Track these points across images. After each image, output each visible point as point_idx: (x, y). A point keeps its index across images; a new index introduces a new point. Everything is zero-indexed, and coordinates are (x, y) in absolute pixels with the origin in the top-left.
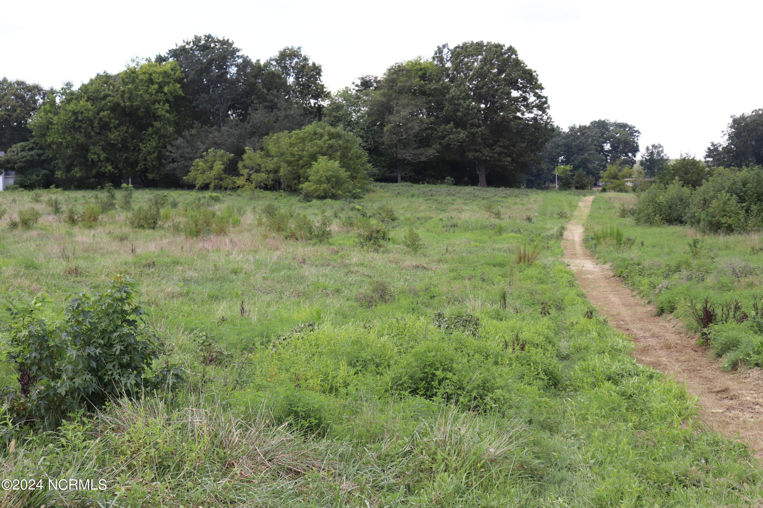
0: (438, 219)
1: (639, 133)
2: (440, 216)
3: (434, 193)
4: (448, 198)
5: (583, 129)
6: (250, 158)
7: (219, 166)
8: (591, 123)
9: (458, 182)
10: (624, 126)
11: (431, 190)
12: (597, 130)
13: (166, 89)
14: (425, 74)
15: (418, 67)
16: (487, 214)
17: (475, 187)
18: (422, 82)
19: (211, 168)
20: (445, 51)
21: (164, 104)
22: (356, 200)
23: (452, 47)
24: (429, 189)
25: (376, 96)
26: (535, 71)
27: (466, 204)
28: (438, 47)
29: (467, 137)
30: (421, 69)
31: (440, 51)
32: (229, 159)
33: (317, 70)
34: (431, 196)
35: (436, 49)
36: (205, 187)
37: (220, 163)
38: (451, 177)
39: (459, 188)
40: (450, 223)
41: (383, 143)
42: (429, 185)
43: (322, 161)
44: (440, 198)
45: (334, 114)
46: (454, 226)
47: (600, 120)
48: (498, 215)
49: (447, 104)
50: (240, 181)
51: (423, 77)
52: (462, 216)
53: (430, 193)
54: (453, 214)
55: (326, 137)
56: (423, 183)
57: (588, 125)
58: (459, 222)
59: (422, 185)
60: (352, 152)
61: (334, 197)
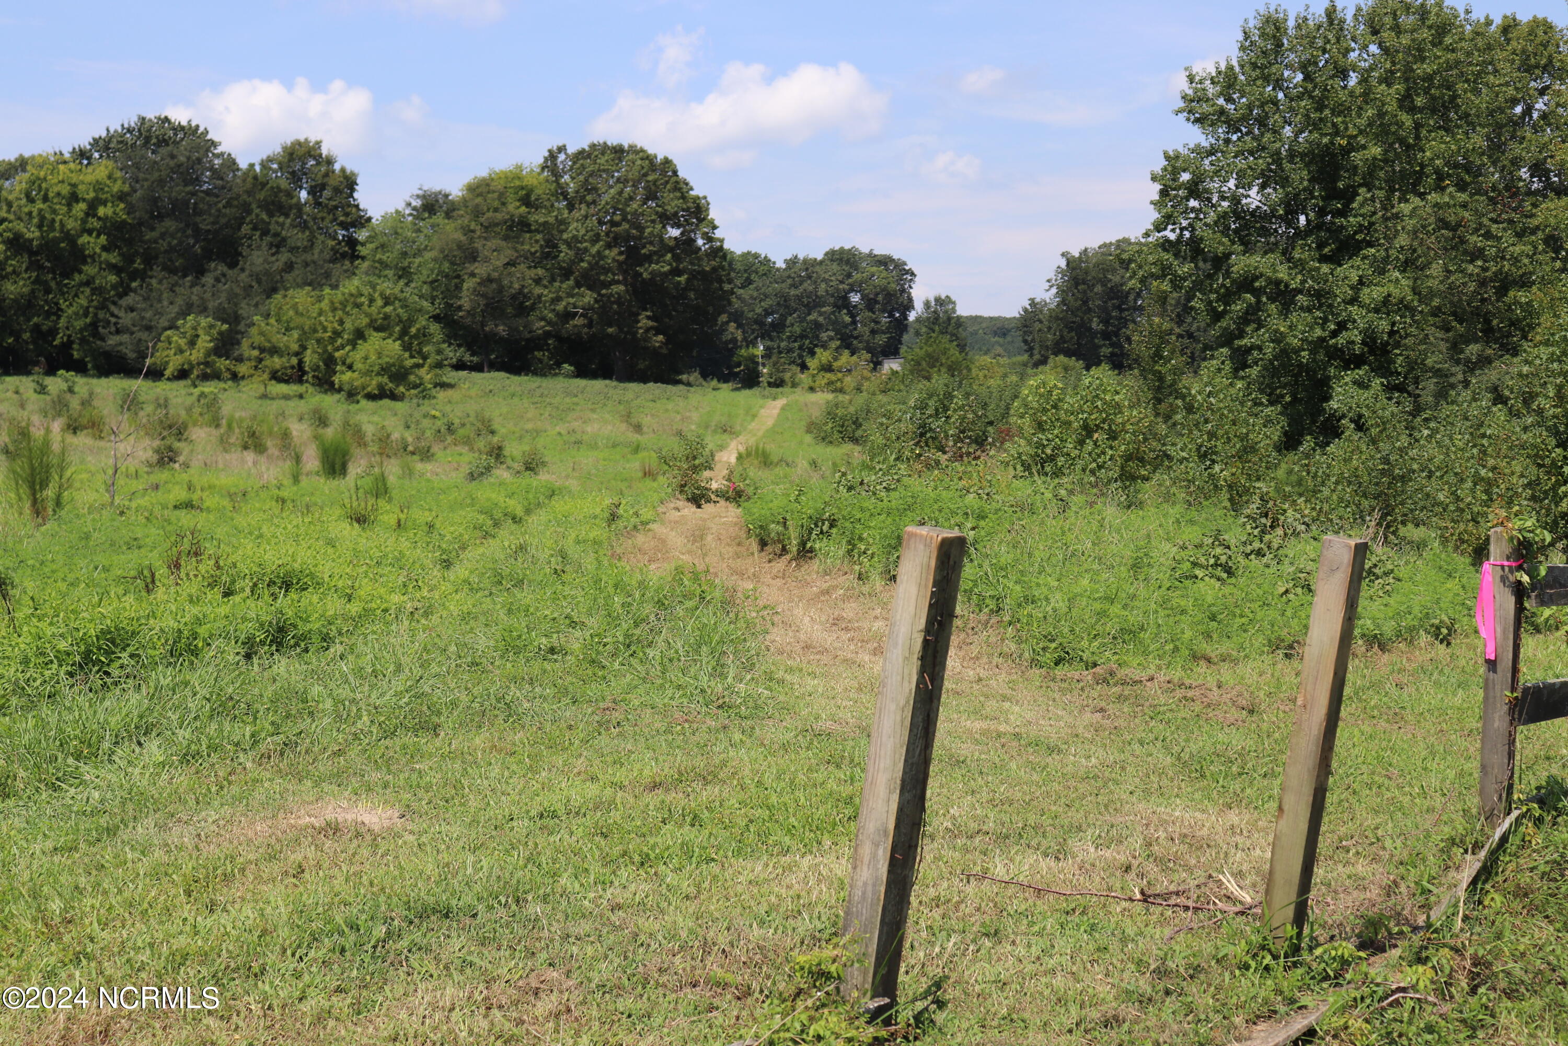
0: (555, 432)
1: (913, 274)
2: (558, 429)
3: (546, 392)
4: (567, 400)
5: (809, 264)
6: (262, 333)
7: (205, 343)
8: (826, 254)
9: (582, 372)
10: (885, 262)
11: (539, 387)
12: (835, 267)
13: (101, 211)
14: (528, 195)
15: (517, 183)
16: (624, 426)
17: (607, 382)
18: (523, 208)
19: (192, 343)
20: (562, 157)
21: (98, 236)
22: (426, 401)
23: (571, 150)
24: (537, 384)
25: (452, 231)
26: (705, 198)
27: (593, 410)
28: (550, 151)
29: (596, 301)
30: (522, 188)
31: (552, 156)
32: (221, 333)
33: (349, 183)
34: (541, 396)
35: (547, 154)
36: (182, 374)
37: (208, 338)
38: (571, 365)
39: (582, 382)
40: (573, 439)
41: (460, 308)
42: (535, 378)
43: (375, 341)
44: (556, 401)
45: (378, 257)
46: (578, 443)
47: (842, 248)
48: (638, 428)
49: (563, 247)
50: (243, 369)
51: (526, 200)
52: (589, 429)
53: (538, 393)
54: (576, 424)
55: (380, 302)
56: (527, 375)
57: (820, 257)
58: (585, 437)
59: (526, 378)
60: (418, 326)
61: (393, 397)
